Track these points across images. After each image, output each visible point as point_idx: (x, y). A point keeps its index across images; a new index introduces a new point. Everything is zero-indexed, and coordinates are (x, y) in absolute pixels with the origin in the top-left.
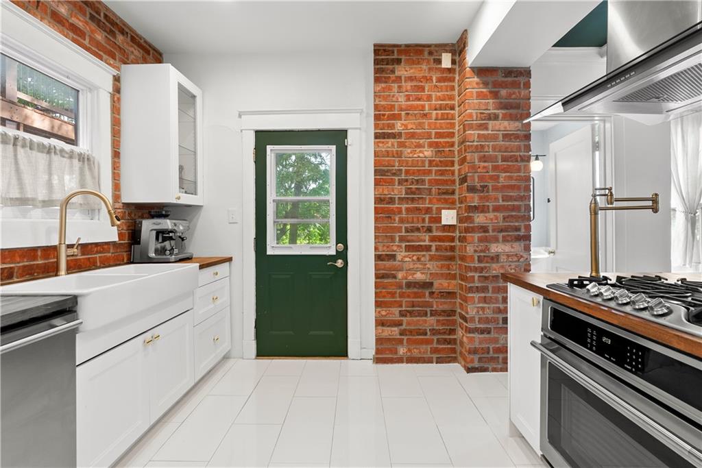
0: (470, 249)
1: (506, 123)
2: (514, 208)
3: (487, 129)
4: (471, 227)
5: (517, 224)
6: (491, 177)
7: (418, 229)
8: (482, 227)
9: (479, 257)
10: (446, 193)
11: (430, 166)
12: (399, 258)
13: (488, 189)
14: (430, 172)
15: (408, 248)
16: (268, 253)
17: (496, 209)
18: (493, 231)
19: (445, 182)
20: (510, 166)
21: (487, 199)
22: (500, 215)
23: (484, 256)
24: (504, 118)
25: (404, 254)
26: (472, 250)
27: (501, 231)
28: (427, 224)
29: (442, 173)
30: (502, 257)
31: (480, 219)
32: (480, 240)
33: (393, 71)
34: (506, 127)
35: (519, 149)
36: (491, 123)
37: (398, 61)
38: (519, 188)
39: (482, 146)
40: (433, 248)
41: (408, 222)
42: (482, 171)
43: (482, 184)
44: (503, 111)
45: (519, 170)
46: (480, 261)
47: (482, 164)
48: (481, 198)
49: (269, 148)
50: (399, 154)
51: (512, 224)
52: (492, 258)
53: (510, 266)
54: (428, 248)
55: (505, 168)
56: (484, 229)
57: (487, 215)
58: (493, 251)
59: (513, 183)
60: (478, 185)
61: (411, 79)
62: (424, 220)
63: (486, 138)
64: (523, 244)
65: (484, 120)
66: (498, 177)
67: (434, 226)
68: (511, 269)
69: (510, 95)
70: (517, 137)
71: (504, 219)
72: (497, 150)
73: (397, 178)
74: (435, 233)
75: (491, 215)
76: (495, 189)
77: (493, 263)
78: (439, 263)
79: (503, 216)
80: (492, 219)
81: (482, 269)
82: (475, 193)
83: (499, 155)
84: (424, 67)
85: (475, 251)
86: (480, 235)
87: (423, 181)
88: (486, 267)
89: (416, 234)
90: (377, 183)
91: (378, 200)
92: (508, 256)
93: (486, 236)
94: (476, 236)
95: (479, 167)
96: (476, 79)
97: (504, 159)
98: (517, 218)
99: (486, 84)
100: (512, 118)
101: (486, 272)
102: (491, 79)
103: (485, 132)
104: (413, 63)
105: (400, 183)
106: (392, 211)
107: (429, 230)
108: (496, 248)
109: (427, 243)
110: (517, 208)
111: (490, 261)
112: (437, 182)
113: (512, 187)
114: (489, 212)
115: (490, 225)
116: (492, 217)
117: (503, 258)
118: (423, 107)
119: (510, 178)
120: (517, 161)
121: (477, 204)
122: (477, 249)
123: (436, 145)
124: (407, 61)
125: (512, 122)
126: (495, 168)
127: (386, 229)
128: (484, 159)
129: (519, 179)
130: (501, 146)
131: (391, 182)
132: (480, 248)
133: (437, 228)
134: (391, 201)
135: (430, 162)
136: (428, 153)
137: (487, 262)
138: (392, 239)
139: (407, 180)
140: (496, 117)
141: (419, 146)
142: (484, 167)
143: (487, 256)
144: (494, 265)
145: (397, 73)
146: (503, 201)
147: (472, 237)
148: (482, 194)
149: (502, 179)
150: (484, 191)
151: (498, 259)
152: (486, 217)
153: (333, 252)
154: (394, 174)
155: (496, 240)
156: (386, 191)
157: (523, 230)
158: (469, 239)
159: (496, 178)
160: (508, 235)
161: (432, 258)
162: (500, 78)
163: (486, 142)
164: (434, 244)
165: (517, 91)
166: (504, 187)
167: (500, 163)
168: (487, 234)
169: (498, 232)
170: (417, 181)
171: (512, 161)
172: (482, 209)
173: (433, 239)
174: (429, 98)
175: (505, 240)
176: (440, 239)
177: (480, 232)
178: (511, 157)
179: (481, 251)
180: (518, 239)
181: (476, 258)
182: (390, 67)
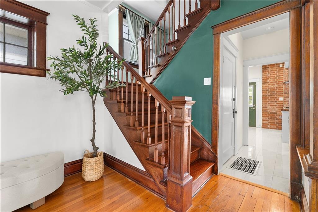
7: (273, 102)
10: (281, 94)
12: (268, 107)
14: (276, 90)
15: (270, 106)
19: (281, 92)
25: (269, 107)
28: (275, 101)
29: (280, 90)
33: (267, 70)
37: (269, 67)
41: (270, 100)
50: (268, 86)
54: (276, 106)
61: (272, 71)
62: (275, 100)
67: (277, 101)
78: (279, 109)
84: (275, 68)
87: (275, 92)
89: (273, 103)
90: (263, 92)
91: (263, 96)
104: (272, 67)
105: (268, 92)
106: (267, 98)
107: (276, 102)
109: (275, 104)
112: (278, 92)
118: (275, 76)
123: (278, 84)
124: (271, 67)
127: (265, 102)
131: (267, 92)
133: (278, 102)
134: (266, 96)
135: (277, 88)
136: (276, 86)
138: (267, 104)
139: (270, 92)
141: (273, 84)
145: (268, 70)
153: (253, 106)
156: (265, 94)
161: (277, 108)
164: (277, 105)
170: (273, 92)
173: (277, 104)
174: (276, 74)
176: (279, 104)
182: (266, 69)
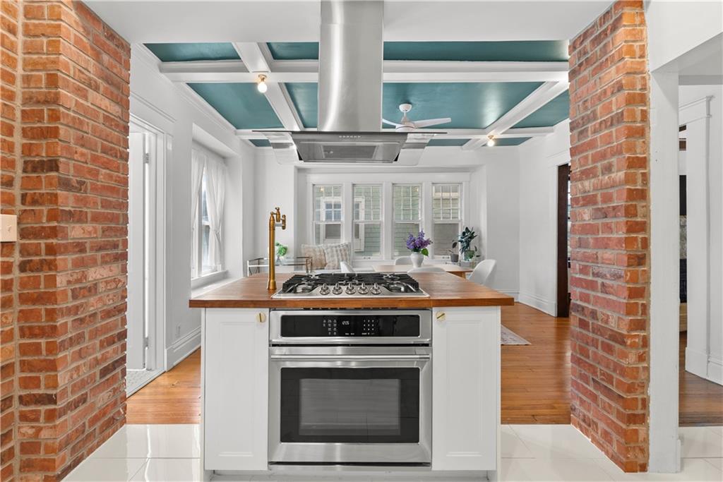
0: (61, 280)
1: (107, 101)
2: (113, 219)
3: (85, 97)
4: (63, 244)
5: (115, 239)
6: (90, 171)
8: (78, 244)
9: (73, 291)
13: (86, 186)
17: (96, 218)
18: (92, 249)
20: (110, 161)
21: (84, 201)
22: (99, 227)
23: (80, 288)
24: (106, 94)
26: (65, 283)
27: (100, 248)
30: (100, 284)
31: (75, 232)
32: (76, 264)
34: (107, 107)
35: (118, 142)
36: (91, 93)
38: (118, 193)
39: (81, 122)
42: (79, 159)
43: (78, 179)
44: (104, 84)
45: (118, 169)
46: (75, 297)
47: (80, 149)
48: (78, 200)
51: (110, 239)
52: (90, 290)
53: (108, 296)
55: (105, 162)
56: (80, 247)
57: (84, 225)
58: (90, 279)
59: (112, 185)
60: (74, 180)
63: (85, 111)
64: (120, 264)
65: (83, 83)
66: (97, 172)
68: (109, 300)
69: (111, 66)
70: (117, 125)
71: (103, 232)
72: (97, 134)
75: (89, 227)
76: (94, 189)
77: (90, 296)
79: (102, 228)
80: (90, 233)
81: (77, 308)
82: (70, 190)
83: (99, 142)
85: (69, 282)
86: (74, 256)
88: (82, 305)
92: (107, 282)
93: (83, 258)
94: (70, 258)
95: (76, 152)
96: (76, 15)
97: (104, 150)
98: (115, 231)
99: (86, 31)
100: (113, 98)
101: (82, 313)
102: (92, 28)
103: (84, 102)
108: (93, 274)
110: (116, 218)
111: (87, 294)
113: (112, 190)
114: (87, 222)
115: (88, 241)
116: (91, 229)
117: (101, 287)
119: (110, 177)
120: (116, 157)
121: (72, 209)
122: (71, 279)
125: (113, 104)
126: (95, 159)
128: (82, 142)
129: (117, 181)
130: (101, 131)
132: (75, 276)
137: (84, 297)
140: (96, 89)
142: (83, 155)
143: (84, 288)
144: (92, 300)
146: (102, 207)
147: (65, 260)
148: (78, 194)
149: (102, 177)
150: (81, 190)
151: (96, 289)
152: (83, 229)
155: (94, 262)
157: (121, 247)
158: (60, 264)
159: (95, 174)
160: (107, 254)
162: (103, 36)
163: (85, 116)
165: (118, 65)
166: (104, 187)
167: (99, 154)
168: (83, 255)
169: (97, 251)
171: (111, 155)
172: (78, 217)
175: (104, 262)
177: (76, 253)
178: (112, 149)
179: (76, 281)
180: (117, 259)
181: (70, 293)
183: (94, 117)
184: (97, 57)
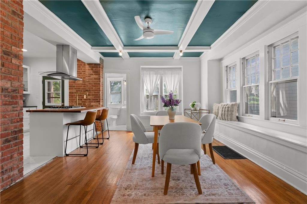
0: (87, 104)
1: (95, 76)
2: (96, 95)
3: (90, 77)
11: (82, 85)
14: (82, 86)
16: (46, 105)
17: (92, 95)
18: (92, 100)
20: (96, 85)
21: (90, 93)
22: (93, 96)
24: (94, 74)
27: (94, 100)
28: (81, 98)
31: (89, 97)
32: (89, 102)
35: (98, 82)
36: (91, 76)
38: (97, 90)
39: (89, 81)
40: (82, 104)
44: (94, 73)
45: (98, 86)
48: (89, 93)
49: (46, 80)
55: (94, 86)
56: (90, 100)
59: (96, 89)
60: (88, 90)
62: (80, 97)
63: (90, 79)
64: (98, 103)
66: (93, 88)
69: (95, 70)
70: (97, 79)
73: (74, 88)
74: (83, 101)
75: (91, 96)
76: (92, 90)
83: (93, 83)
87: (80, 88)
90: (69, 89)
91: (70, 93)
92: (95, 105)
94: (88, 101)
96: (88, 66)
97: (94, 84)
98: (97, 97)
99: (90, 67)
100: (96, 75)
102: (91, 66)
103: (90, 78)
105: (75, 89)
106: (73, 95)
107: (81, 100)
108: (92, 104)
109: (81, 103)
110: (97, 95)
112: (83, 89)
113: (96, 90)
115: (91, 98)
118: (80, 71)
119: (96, 88)
123: (83, 80)
126: (92, 86)
127: (71, 100)
128: (90, 84)
129: (98, 88)
130: (93, 81)
131: (73, 89)
133: (83, 99)
134: (73, 93)
135: (82, 84)
136: (81, 82)
138: (73, 102)
139: (76, 88)
140: (92, 75)
142: (90, 86)
146: (94, 93)
153: (61, 105)
154: (73, 87)
155: (92, 102)
156: (72, 91)
157: (98, 100)
159: (92, 88)
162: (93, 66)
164: (82, 103)
165: (97, 68)
166: (94, 90)
170: (79, 88)
173: (82, 102)
174: (82, 69)
175: (94, 102)
178: (96, 83)
179: (89, 104)
180: (97, 102)
183: (92, 79)
184: (92, 69)
